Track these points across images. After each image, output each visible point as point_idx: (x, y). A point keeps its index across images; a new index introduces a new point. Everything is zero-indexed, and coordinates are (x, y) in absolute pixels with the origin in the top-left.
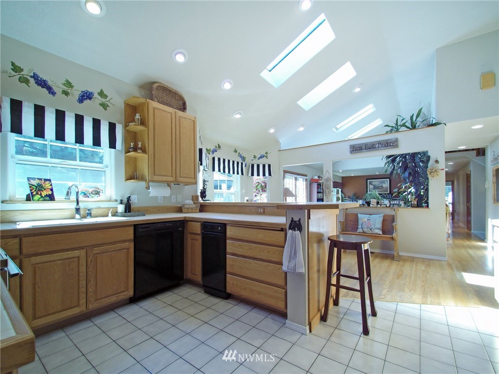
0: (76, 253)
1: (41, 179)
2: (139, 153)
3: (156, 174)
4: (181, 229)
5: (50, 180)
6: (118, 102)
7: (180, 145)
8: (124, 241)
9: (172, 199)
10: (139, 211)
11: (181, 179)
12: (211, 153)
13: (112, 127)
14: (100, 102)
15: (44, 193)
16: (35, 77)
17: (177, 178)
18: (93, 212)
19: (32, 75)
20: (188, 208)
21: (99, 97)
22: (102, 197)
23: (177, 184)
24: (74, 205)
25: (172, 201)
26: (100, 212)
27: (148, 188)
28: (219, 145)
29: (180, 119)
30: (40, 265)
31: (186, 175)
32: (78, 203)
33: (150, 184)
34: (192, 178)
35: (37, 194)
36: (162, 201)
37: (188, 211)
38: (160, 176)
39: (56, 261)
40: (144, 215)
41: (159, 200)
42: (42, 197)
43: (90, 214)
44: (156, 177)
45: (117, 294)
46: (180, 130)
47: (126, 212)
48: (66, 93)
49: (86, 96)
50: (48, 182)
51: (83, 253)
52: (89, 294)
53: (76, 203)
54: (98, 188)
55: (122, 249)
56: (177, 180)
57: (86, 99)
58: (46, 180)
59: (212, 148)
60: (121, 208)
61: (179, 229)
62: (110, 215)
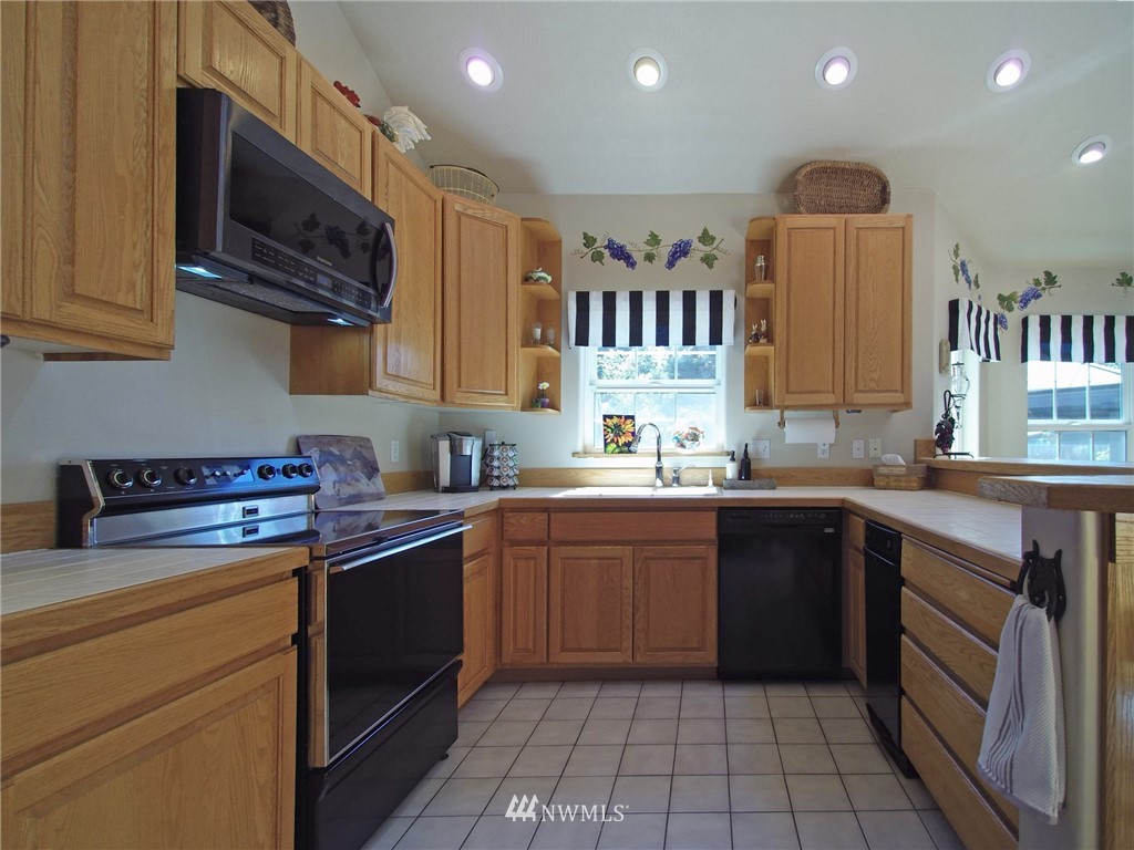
0: (617, 550)
1: (620, 417)
2: (762, 345)
3: (791, 389)
4: (831, 530)
5: (632, 417)
6: (733, 242)
7: (857, 305)
8: (699, 542)
9: (855, 450)
10: (770, 477)
11: (859, 398)
12: (1016, 306)
13: (716, 299)
14: (702, 254)
15: (622, 440)
16: (610, 246)
17: (847, 396)
18: (685, 477)
19: (606, 243)
20: (887, 476)
21: (700, 246)
22: (705, 445)
23: (853, 411)
24: (653, 462)
25: (855, 456)
26: (698, 476)
27: (782, 424)
28: (1048, 274)
29: (858, 235)
30: (571, 561)
31: (873, 385)
32: (659, 459)
33: (787, 414)
34: (896, 391)
35: (612, 441)
36: (827, 456)
37: (888, 483)
38: (800, 393)
39: (590, 559)
40: (774, 488)
41: (819, 451)
42: (618, 446)
43: (677, 480)
44: (792, 396)
45: (685, 649)
46: (858, 264)
47: (740, 478)
48: (649, 258)
49: (681, 250)
50: (629, 421)
51: (625, 552)
52: (637, 635)
53: (656, 458)
54: (696, 429)
55: (695, 558)
56: (848, 400)
57: (680, 257)
58: (627, 417)
59: (1021, 289)
60: (731, 470)
61: (827, 530)
62: (711, 482)
